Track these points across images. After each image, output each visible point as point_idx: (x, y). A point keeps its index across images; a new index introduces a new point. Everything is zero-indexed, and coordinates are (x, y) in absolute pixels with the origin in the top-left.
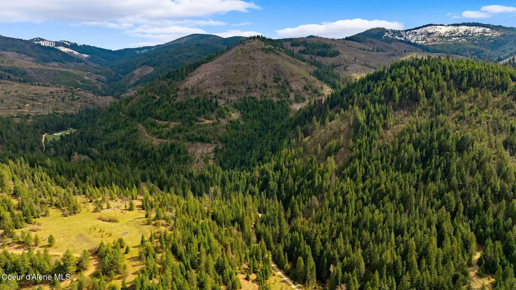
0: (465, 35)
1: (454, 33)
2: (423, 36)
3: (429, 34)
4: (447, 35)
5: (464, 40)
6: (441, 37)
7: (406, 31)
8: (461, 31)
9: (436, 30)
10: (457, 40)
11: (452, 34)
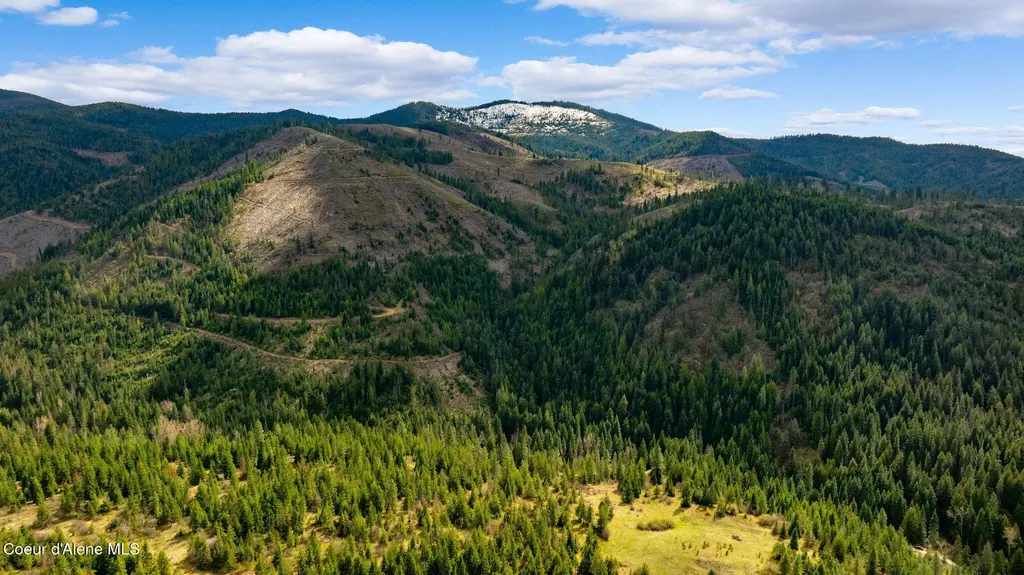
0: (564, 122)
1: (546, 118)
2: (500, 120)
3: (509, 118)
4: (537, 121)
5: (564, 130)
6: (529, 124)
7: (468, 110)
8: (555, 115)
9: (518, 111)
10: (554, 130)
11: (543, 119)
